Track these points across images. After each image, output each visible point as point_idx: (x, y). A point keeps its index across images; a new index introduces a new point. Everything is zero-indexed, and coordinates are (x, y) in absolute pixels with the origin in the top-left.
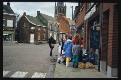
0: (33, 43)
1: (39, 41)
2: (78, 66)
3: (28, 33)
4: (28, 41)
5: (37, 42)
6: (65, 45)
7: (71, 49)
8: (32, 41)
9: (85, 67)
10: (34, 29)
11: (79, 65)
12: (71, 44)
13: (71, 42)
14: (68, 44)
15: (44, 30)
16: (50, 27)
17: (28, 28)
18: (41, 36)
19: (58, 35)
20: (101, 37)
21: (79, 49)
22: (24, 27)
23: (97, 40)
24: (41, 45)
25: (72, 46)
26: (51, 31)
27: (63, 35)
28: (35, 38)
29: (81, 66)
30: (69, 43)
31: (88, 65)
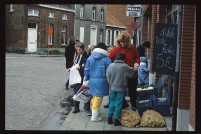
0: (34, 53)
1: (51, 46)
2: (122, 122)
3: (22, 26)
4: (22, 49)
5: (47, 51)
6: (89, 63)
7: (104, 74)
8: (32, 46)
9: (139, 124)
10: (37, 15)
11: (125, 118)
12: (104, 60)
13: (105, 56)
14: (96, 59)
15: (65, 18)
16: (79, 12)
17: (22, 14)
18: (56, 36)
19: (101, 31)
20: (180, 43)
21: (125, 75)
22: (12, 10)
23: (169, 51)
24: (57, 58)
25: (106, 66)
26: (82, 22)
27: (115, 32)
28: (41, 41)
29: (128, 120)
30: (99, 59)
31: (149, 119)
